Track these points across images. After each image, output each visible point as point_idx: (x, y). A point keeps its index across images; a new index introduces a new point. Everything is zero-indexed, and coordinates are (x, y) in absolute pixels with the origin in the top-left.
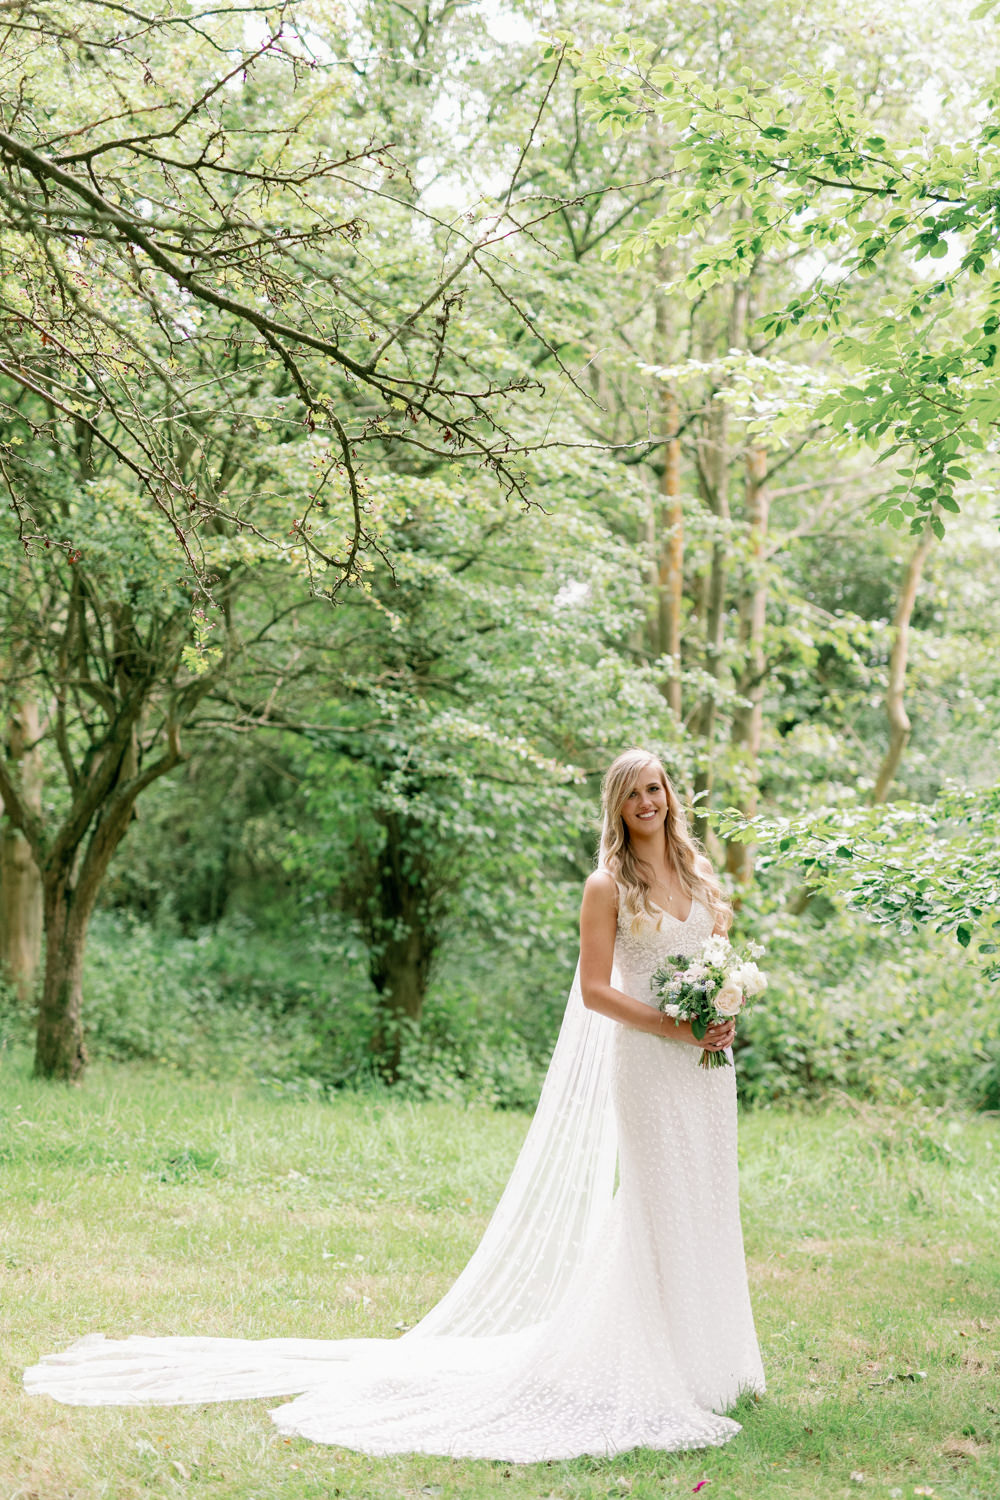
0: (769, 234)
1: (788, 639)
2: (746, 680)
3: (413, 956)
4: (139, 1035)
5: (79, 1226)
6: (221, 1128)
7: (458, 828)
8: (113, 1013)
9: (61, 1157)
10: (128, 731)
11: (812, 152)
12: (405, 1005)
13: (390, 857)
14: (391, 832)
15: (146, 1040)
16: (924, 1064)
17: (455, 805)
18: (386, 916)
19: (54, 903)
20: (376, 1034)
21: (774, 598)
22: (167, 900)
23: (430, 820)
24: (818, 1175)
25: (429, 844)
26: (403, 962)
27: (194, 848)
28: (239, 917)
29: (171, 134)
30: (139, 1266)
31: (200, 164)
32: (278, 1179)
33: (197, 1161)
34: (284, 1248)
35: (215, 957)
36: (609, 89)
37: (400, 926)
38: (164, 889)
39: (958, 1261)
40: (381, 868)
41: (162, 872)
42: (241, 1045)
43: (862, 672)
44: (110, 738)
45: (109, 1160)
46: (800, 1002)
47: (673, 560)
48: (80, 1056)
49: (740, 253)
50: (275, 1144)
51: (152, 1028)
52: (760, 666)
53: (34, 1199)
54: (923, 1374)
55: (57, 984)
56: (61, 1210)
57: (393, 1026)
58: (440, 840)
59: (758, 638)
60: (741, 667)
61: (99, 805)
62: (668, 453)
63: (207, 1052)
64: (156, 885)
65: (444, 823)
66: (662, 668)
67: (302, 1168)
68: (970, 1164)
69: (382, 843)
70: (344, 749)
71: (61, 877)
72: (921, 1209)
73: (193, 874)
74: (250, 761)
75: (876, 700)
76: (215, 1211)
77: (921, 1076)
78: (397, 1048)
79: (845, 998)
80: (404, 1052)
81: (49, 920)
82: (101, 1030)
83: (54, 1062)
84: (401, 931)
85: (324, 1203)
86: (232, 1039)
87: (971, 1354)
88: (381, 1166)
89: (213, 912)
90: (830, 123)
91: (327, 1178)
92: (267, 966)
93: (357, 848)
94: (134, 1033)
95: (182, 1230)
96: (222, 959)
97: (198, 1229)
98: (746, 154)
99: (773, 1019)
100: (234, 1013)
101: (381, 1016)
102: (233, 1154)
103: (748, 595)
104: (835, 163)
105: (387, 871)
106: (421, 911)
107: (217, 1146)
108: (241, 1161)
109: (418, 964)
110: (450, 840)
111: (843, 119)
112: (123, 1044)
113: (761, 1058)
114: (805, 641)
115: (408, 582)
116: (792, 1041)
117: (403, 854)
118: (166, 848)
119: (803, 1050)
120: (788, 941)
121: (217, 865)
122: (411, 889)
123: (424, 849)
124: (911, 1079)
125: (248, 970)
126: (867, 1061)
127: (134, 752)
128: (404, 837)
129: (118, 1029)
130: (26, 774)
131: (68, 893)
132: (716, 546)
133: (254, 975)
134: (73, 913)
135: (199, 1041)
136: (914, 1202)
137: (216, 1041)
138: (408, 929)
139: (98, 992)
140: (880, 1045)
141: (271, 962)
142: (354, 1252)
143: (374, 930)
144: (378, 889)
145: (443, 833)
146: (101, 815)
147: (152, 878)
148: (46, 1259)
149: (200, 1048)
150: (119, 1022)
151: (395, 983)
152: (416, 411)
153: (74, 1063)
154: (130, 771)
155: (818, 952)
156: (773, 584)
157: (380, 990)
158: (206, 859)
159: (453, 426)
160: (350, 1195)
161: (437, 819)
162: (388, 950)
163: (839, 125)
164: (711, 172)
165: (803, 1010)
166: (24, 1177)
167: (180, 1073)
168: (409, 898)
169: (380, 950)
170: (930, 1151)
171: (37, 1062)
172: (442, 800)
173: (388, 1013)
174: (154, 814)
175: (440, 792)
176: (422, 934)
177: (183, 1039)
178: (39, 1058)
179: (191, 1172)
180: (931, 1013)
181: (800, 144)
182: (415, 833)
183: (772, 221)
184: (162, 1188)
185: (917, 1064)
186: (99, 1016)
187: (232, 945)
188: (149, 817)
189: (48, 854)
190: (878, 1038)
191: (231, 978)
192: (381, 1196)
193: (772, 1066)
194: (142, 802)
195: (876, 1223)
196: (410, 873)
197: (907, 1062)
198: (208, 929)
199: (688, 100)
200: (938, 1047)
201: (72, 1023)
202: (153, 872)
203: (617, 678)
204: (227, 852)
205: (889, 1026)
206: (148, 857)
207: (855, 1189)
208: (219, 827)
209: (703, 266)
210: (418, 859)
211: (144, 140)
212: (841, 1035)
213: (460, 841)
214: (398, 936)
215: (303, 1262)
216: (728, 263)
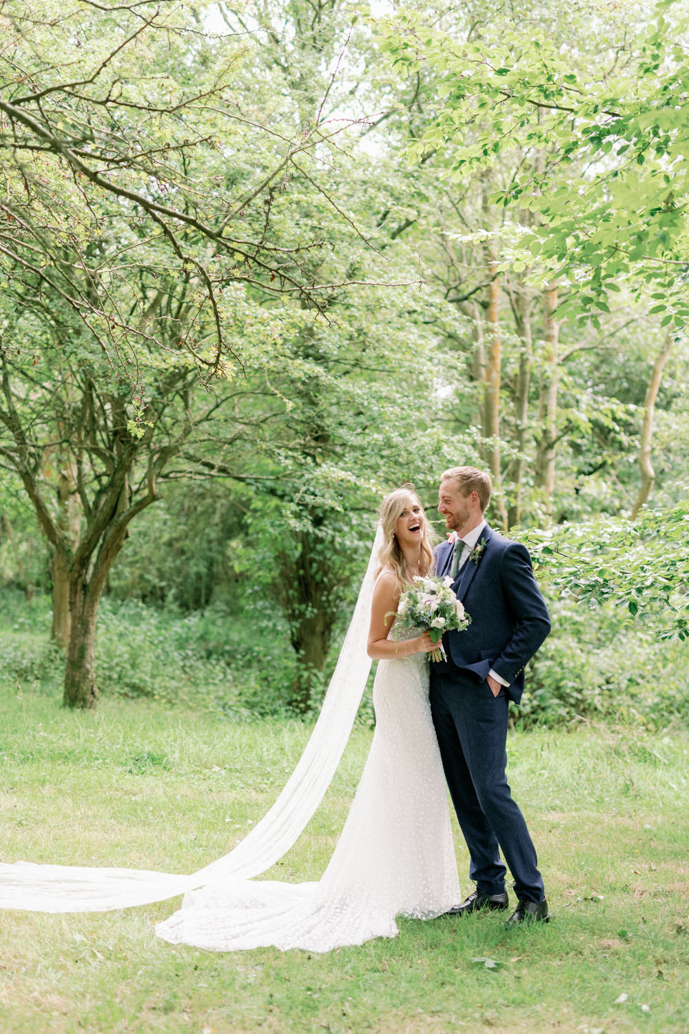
0: (505, 140)
1: (571, 417)
2: (544, 445)
3: (319, 628)
4: (145, 681)
5: (70, 800)
6: (172, 738)
7: (348, 543)
8: (128, 667)
9: (66, 757)
10: (123, 479)
11: (526, 85)
12: (314, 661)
13: (303, 562)
14: (304, 547)
15: (149, 684)
16: (657, 700)
17: (346, 529)
18: (301, 602)
19: (76, 593)
20: (295, 680)
21: (563, 389)
22: (171, 594)
23: (329, 538)
24: (564, 770)
25: (328, 554)
26: (313, 632)
27: (188, 559)
28: (220, 605)
29: (91, 81)
30: (104, 826)
31: (108, 100)
32: (206, 771)
33: (153, 759)
34: (201, 816)
35: (201, 631)
36: (396, 45)
37: (310, 609)
38: (170, 587)
39: (648, 826)
40: (298, 570)
41: (168, 575)
42: (211, 688)
43: (624, 438)
44: (111, 484)
45: (97, 759)
46: (576, 658)
47: (495, 364)
48: (93, 693)
49: (485, 153)
50: (206, 749)
51: (153, 676)
52: (554, 434)
53: (43, 783)
54: (601, 897)
55: (78, 646)
56: (60, 791)
57: (306, 674)
58: (336, 551)
59: (552, 417)
60: (540, 435)
61: (105, 528)
62: (491, 294)
63: (190, 693)
64: (163, 584)
65: (338, 540)
66: (470, 435)
67: (221, 764)
68: (672, 764)
69: (297, 554)
70: (272, 492)
71: (80, 576)
72: (632, 793)
73: (187, 576)
74: (223, 501)
75: (632, 458)
76: (160, 792)
77: (655, 708)
78: (307, 689)
79: (606, 656)
80: (312, 692)
81: (72, 604)
82: (120, 678)
83: (76, 697)
84: (311, 612)
85: (233, 787)
86: (207, 684)
87: (638, 884)
88: (274, 763)
89: (203, 600)
90: (539, 65)
91: (237, 771)
92: (235, 636)
93: (282, 557)
94: (141, 680)
95: (136, 803)
96: (206, 633)
97: (147, 804)
98: (481, 85)
99: (558, 669)
100: (210, 667)
101: (298, 668)
102: (177, 755)
103: (545, 387)
104: (545, 92)
105: (301, 572)
106: (324, 598)
107: (167, 750)
108: (182, 759)
109: (323, 633)
110: (342, 552)
111: (547, 63)
112: (134, 687)
113: (549, 695)
114: (581, 417)
115: (300, 378)
116: (570, 684)
117: (312, 561)
118: (170, 559)
119: (580, 691)
120: (571, 618)
121: (204, 570)
122: (317, 584)
123: (325, 558)
124: (647, 710)
125: (223, 639)
126: (618, 698)
127: (127, 494)
128: (313, 550)
129: (132, 677)
130: (71, 510)
131: (85, 587)
132: (522, 355)
133: (226, 643)
134: (88, 599)
135: (185, 686)
136: (627, 788)
137: (197, 685)
138: (315, 611)
139: (118, 653)
140: (628, 687)
141: (238, 634)
142: (246, 818)
143: (294, 611)
144: (296, 584)
145: (338, 547)
146: (106, 534)
147: (161, 580)
148: (44, 821)
149: (186, 689)
150: (131, 673)
151: (307, 646)
152: (251, 261)
153: (89, 697)
154: (124, 507)
155: (590, 625)
156: (562, 380)
157: (297, 652)
158: (197, 567)
159: (276, 271)
160: (250, 782)
161: (333, 537)
162: (301, 624)
163: (545, 66)
164: (458, 97)
165: (578, 663)
166: (38, 769)
167: (168, 706)
168: (316, 590)
169: (297, 625)
170: (645, 756)
171: (65, 697)
172: (337, 525)
173: (303, 666)
174: (160, 538)
175: (336, 520)
176: (325, 614)
177: (174, 684)
178: (66, 694)
179: (150, 768)
180: (664, 667)
181: (516, 78)
182: (319, 547)
183: (505, 131)
184: (128, 776)
185: (651, 700)
186: (118, 669)
187: (213, 623)
188: (156, 539)
189: (71, 562)
190: (626, 682)
191: (211, 645)
192: (272, 783)
193: (556, 701)
194: (133, 527)
195: (600, 801)
196: (317, 573)
197: (645, 699)
198: (198, 613)
199: (443, 51)
200: (666, 688)
201: (88, 671)
202: (161, 576)
203: (439, 441)
204: (211, 563)
205: (635, 674)
206: (157, 565)
207: (588, 779)
208: (205, 545)
209: (462, 161)
210: (321, 564)
211: (73, 86)
212: (602, 681)
213: (349, 552)
214: (308, 615)
215: (212, 824)
216: (478, 159)
